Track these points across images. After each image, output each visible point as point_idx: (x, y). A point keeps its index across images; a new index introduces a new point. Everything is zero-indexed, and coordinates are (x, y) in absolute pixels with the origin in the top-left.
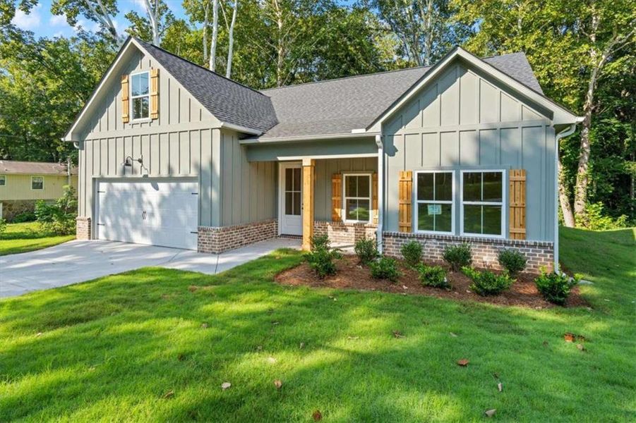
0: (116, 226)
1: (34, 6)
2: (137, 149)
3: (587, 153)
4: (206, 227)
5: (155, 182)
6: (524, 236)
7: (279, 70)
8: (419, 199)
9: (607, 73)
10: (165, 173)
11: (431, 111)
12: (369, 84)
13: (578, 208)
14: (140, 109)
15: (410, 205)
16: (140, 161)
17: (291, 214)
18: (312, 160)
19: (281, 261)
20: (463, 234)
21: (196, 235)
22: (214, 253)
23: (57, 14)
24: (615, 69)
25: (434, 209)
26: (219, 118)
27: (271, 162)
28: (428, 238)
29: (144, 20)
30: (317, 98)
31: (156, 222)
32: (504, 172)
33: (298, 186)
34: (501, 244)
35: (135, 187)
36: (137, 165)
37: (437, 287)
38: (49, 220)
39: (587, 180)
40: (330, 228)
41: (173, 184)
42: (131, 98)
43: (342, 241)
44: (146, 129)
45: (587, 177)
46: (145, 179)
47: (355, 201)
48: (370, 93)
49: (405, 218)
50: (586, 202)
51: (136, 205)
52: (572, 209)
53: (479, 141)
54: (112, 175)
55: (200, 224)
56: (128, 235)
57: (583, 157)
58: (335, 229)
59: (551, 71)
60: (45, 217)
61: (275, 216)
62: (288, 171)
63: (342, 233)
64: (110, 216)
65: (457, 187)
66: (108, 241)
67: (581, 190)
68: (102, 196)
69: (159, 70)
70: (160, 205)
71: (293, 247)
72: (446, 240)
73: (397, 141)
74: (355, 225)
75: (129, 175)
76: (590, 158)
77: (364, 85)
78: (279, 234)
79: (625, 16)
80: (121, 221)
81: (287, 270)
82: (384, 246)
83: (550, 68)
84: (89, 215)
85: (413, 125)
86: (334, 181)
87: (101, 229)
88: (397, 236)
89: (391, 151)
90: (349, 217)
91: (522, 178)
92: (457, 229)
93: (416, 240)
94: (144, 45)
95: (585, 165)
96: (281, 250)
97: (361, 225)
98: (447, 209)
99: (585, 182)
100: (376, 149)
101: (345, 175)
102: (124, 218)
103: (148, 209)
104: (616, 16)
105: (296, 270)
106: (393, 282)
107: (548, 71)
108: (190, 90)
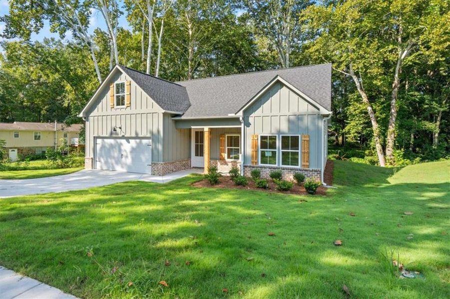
0: (106, 163)
1: (41, 28)
2: (118, 122)
3: (394, 116)
4: (156, 162)
5: (128, 139)
6: (308, 166)
7: (190, 62)
8: (261, 148)
9: (405, 63)
10: (133, 135)
11: (266, 105)
12: (243, 81)
13: (388, 153)
14: (120, 101)
15: (257, 151)
16: (120, 128)
17: (198, 156)
18: (209, 128)
19: (193, 179)
20: (281, 166)
21: (150, 166)
22: (160, 175)
23: (54, 32)
24: (411, 61)
25: (268, 154)
26: (162, 107)
27: (188, 129)
28: (265, 168)
29: (106, 34)
30: (213, 89)
31: (129, 161)
32: (300, 136)
33: (202, 141)
34: (298, 170)
35: (117, 142)
36: (118, 130)
37: (262, 188)
38: (55, 159)
39: (395, 135)
40: (219, 163)
41: (138, 141)
42: (115, 95)
43: (224, 170)
44: (123, 112)
45: (394, 132)
46: (123, 137)
47: (232, 149)
48: (242, 87)
49: (254, 158)
50: (393, 149)
51: (118, 152)
52: (384, 154)
53: (289, 121)
54: (104, 135)
55: (152, 160)
56: (113, 167)
57: (391, 119)
58: (222, 164)
59: (366, 64)
60: (52, 157)
61: (190, 157)
62: (197, 133)
63: (225, 166)
64: (103, 157)
65: (279, 143)
66: (102, 170)
67: (390, 141)
68: (98, 147)
69: (130, 82)
70: (131, 152)
71: (199, 173)
72: (273, 168)
73: (251, 120)
74: (232, 162)
75: (114, 136)
76: (397, 119)
77: (240, 81)
78: (192, 167)
79: (415, 27)
80: (109, 160)
81: (197, 182)
82: (244, 172)
83: (365, 62)
84: (92, 156)
85: (258, 112)
86: (221, 138)
87: (98, 163)
88: (250, 167)
89: (248, 124)
90: (229, 157)
91: (308, 139)
92: (278, 164)
93: (259, 169)
94: (122, 68)
95: (393, 125)
96: (193, 174)
97: (235, 162)
98: (274, 153)
99: (393, 136)
100: (240, 123)
101: (227, 135)
102: (111, 159)
103: (124, 153)
104: (409, 27)
105: (201, 182)
106: (244, 186)
107: (363, 63)
108: (147, 93)
